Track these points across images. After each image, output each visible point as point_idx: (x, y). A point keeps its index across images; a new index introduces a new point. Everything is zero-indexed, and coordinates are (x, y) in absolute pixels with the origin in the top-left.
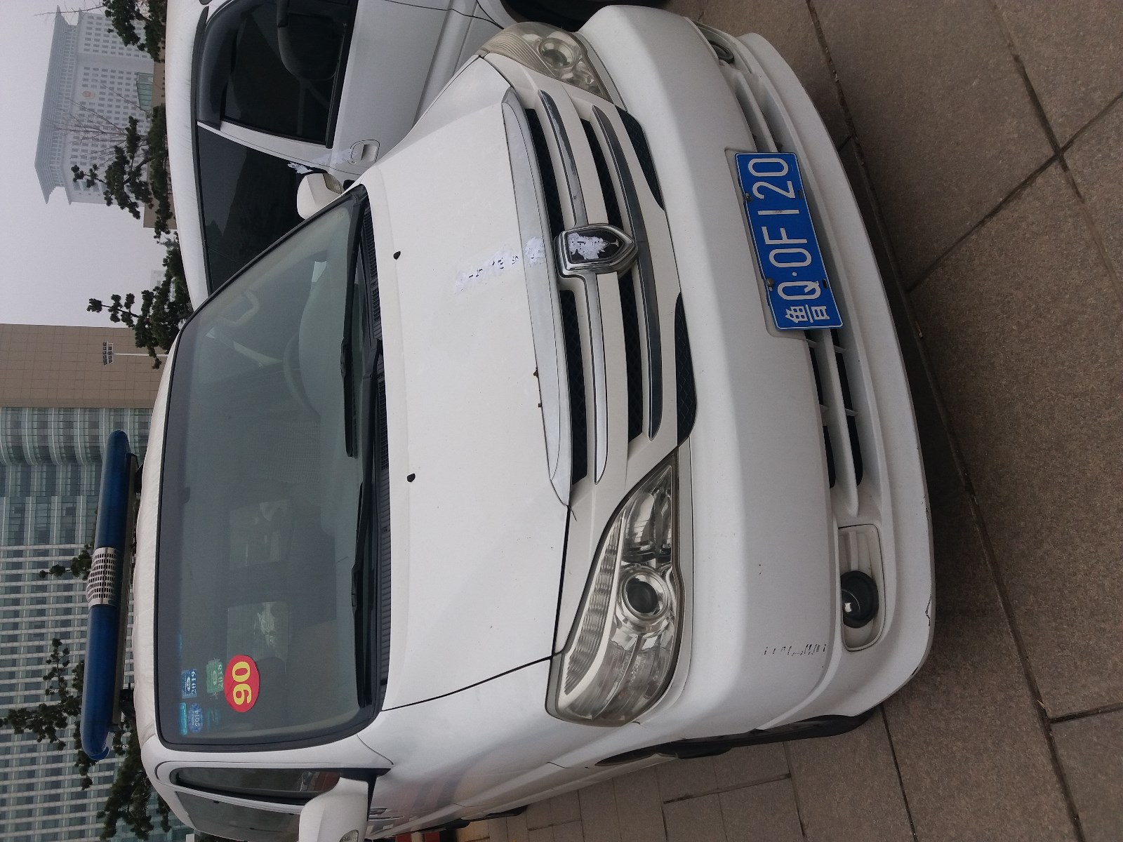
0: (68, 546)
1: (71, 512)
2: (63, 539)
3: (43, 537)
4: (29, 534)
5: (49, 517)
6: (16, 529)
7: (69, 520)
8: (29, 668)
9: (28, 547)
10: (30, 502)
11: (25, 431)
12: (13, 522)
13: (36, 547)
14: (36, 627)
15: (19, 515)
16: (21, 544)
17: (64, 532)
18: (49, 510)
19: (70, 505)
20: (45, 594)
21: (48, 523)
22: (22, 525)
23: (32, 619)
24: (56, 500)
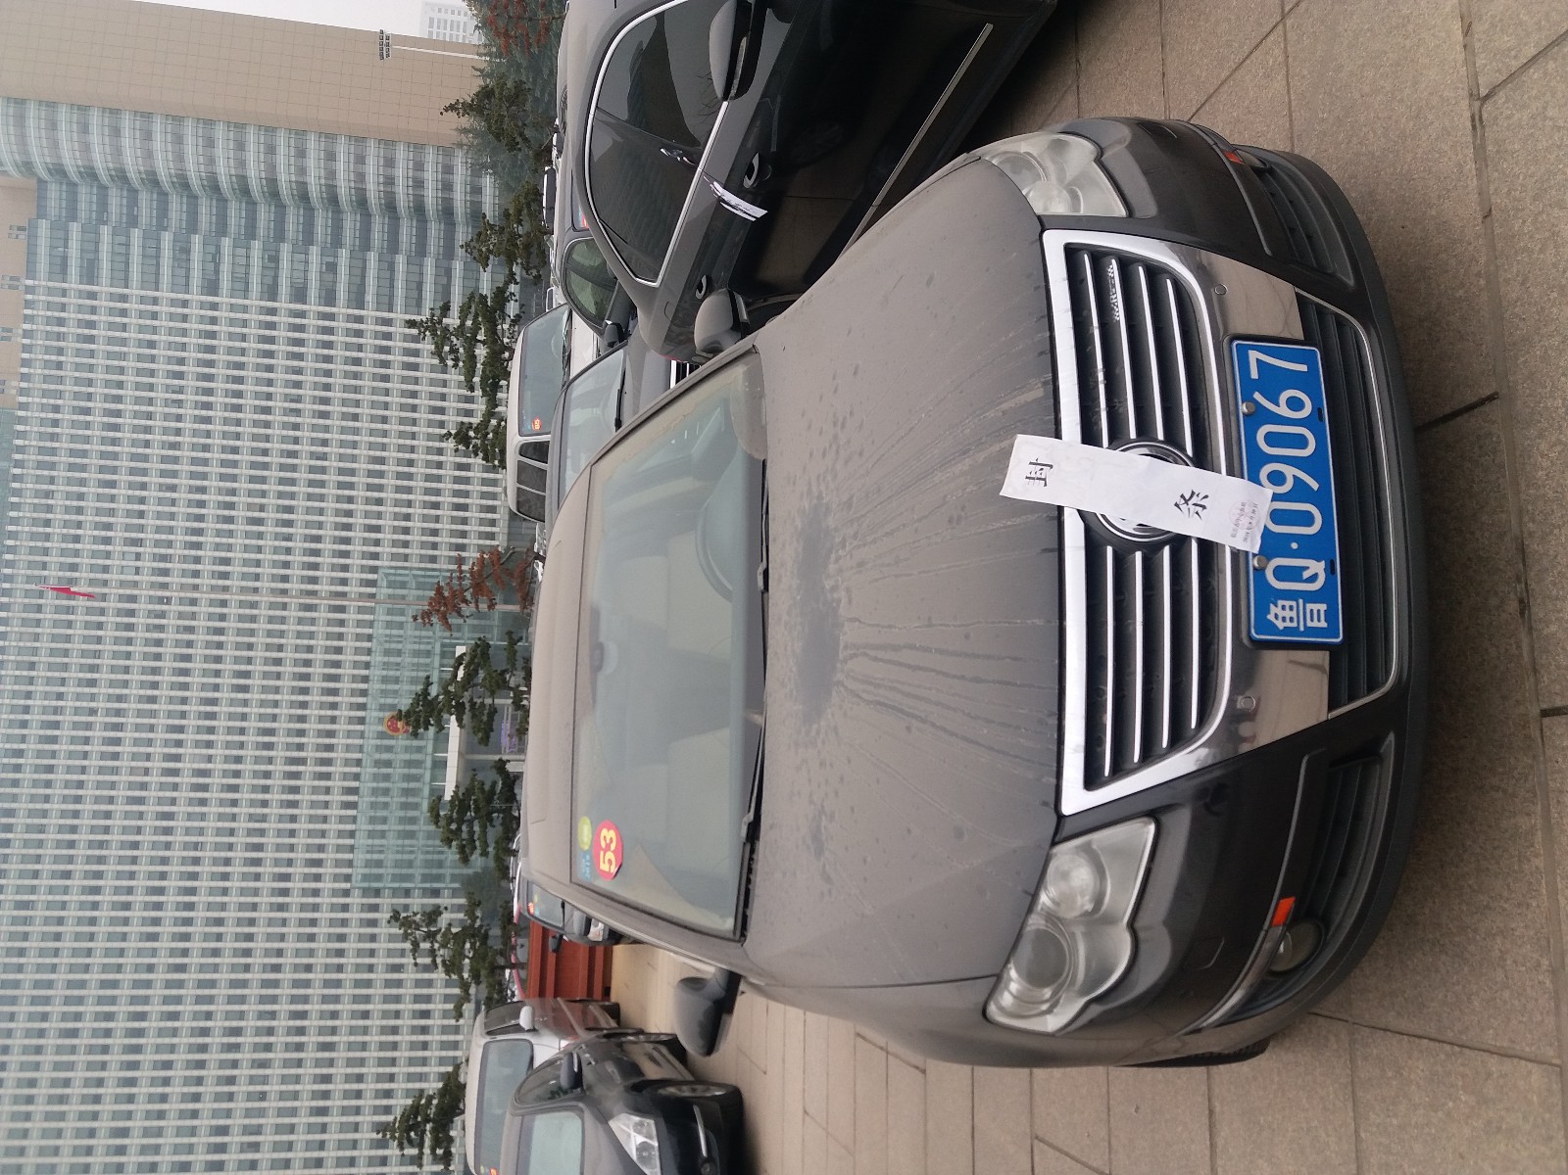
0: (328, 309)
1: (332, 268)
2: (323, 301)
3: (300, 295)
4: (284, 288)
5: (306, 271)
6: (269, 280)
7: (330, 277)
8: (284, 446)
9: (283, 304)
10: (285, 249)
11: (281, 160)
12: (267, 272)
13: (293, 306)
14: (292, 401)
15: (273, 265)
16: (275, 300)
17: (323, 294)
18: (307, 262)
19: (331, 260)
20: (302, 364)
21: (306, 279)
22: (276, 277)
23: (287, 391)
24: (314, 250)
